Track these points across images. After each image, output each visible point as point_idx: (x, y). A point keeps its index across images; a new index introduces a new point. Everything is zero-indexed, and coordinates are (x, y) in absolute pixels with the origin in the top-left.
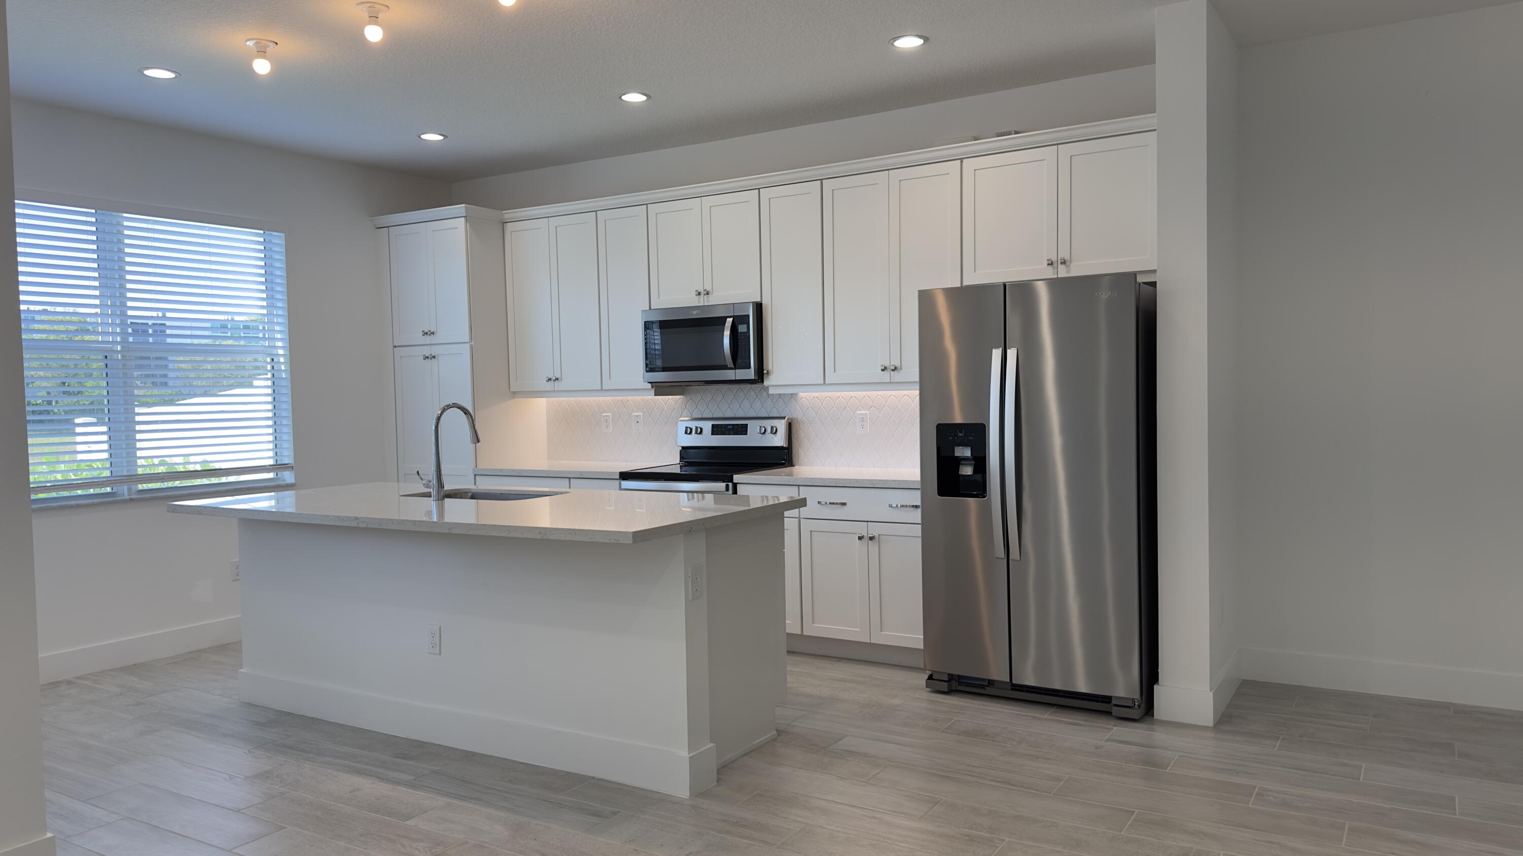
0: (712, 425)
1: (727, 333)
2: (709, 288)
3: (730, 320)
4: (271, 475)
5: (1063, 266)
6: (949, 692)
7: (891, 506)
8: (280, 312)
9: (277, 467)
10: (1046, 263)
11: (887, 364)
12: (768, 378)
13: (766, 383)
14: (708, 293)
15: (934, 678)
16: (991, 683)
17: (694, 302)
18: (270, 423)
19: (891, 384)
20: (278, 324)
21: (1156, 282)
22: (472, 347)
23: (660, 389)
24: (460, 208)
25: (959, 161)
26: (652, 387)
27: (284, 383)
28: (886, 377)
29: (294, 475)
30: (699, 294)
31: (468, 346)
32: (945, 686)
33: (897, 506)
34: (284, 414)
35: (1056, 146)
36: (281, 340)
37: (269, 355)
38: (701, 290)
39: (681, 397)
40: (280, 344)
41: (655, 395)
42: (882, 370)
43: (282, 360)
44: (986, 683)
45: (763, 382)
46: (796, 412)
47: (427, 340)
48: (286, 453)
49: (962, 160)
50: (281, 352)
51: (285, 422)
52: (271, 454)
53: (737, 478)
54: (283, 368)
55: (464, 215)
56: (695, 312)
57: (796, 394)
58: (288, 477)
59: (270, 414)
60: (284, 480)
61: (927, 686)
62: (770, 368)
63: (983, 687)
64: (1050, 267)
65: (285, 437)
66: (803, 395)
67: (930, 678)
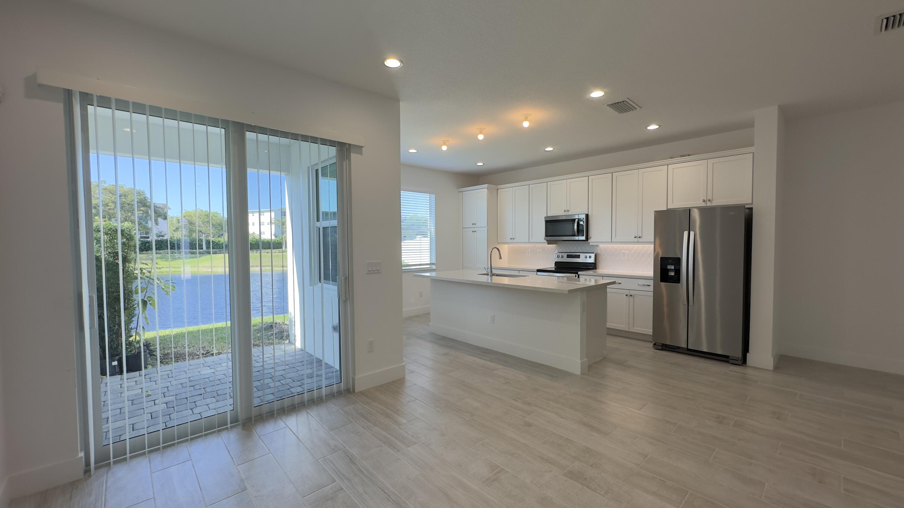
0: (567, 255)
1: (576, 224)
2: (569, 209)
3: (577, 220)
4: (429, 266)
5: (709, 202)
6: (662, 350)
7: (639, 285)
8: (433, 218)
9: (431, 264)
10: (702, 201)
11: (636, 236)
12: (590, 239)
13: (589, 241)
14: (568, 211)
15: (656, 344)
16: (679, 348)
17: (564, 214)
18: (429, 251)
19: (638, 242)
20: (432, 221)
21: (752, 208)
22: (487, 228)
23: (549, 242)
24: (486, 186)
25: (667, 166)
26: (547, 242)
27: (433, 239)
28: (636, 240)
29: (435, 266)
30: (565, 211)
31: (486, 228)
32: (660, 348)
33: (641, 285)
34: (433, 248)
35: (707, 160)
36: (433, 226)
37: (429, 231)
38: (566, 210)
39: (555, 245)
40: (433, 227)
41: (548, 244)
42: (635, 237)
43: (433, 232)
44: (676, 348)
45: (588, 241)
46: (598, 251)
47: (474, 226)
48: (433, 260)
49: (668, 165)
50: (433, 230)
51: (433, 251)
52: (429, 260)
53: (579, 273)
54: (433, 235)
55: (487, 187)
56: (564, 217)
57: (598, 245)
58: (434, 267)
59: (429, 248)
60: (432, 268)
61: (653, 347)
62: (591, 236)
63: (675, 349)
64: (704, 202)
65: (433, 255)
66: (601, 246)
67: (655, 344)
